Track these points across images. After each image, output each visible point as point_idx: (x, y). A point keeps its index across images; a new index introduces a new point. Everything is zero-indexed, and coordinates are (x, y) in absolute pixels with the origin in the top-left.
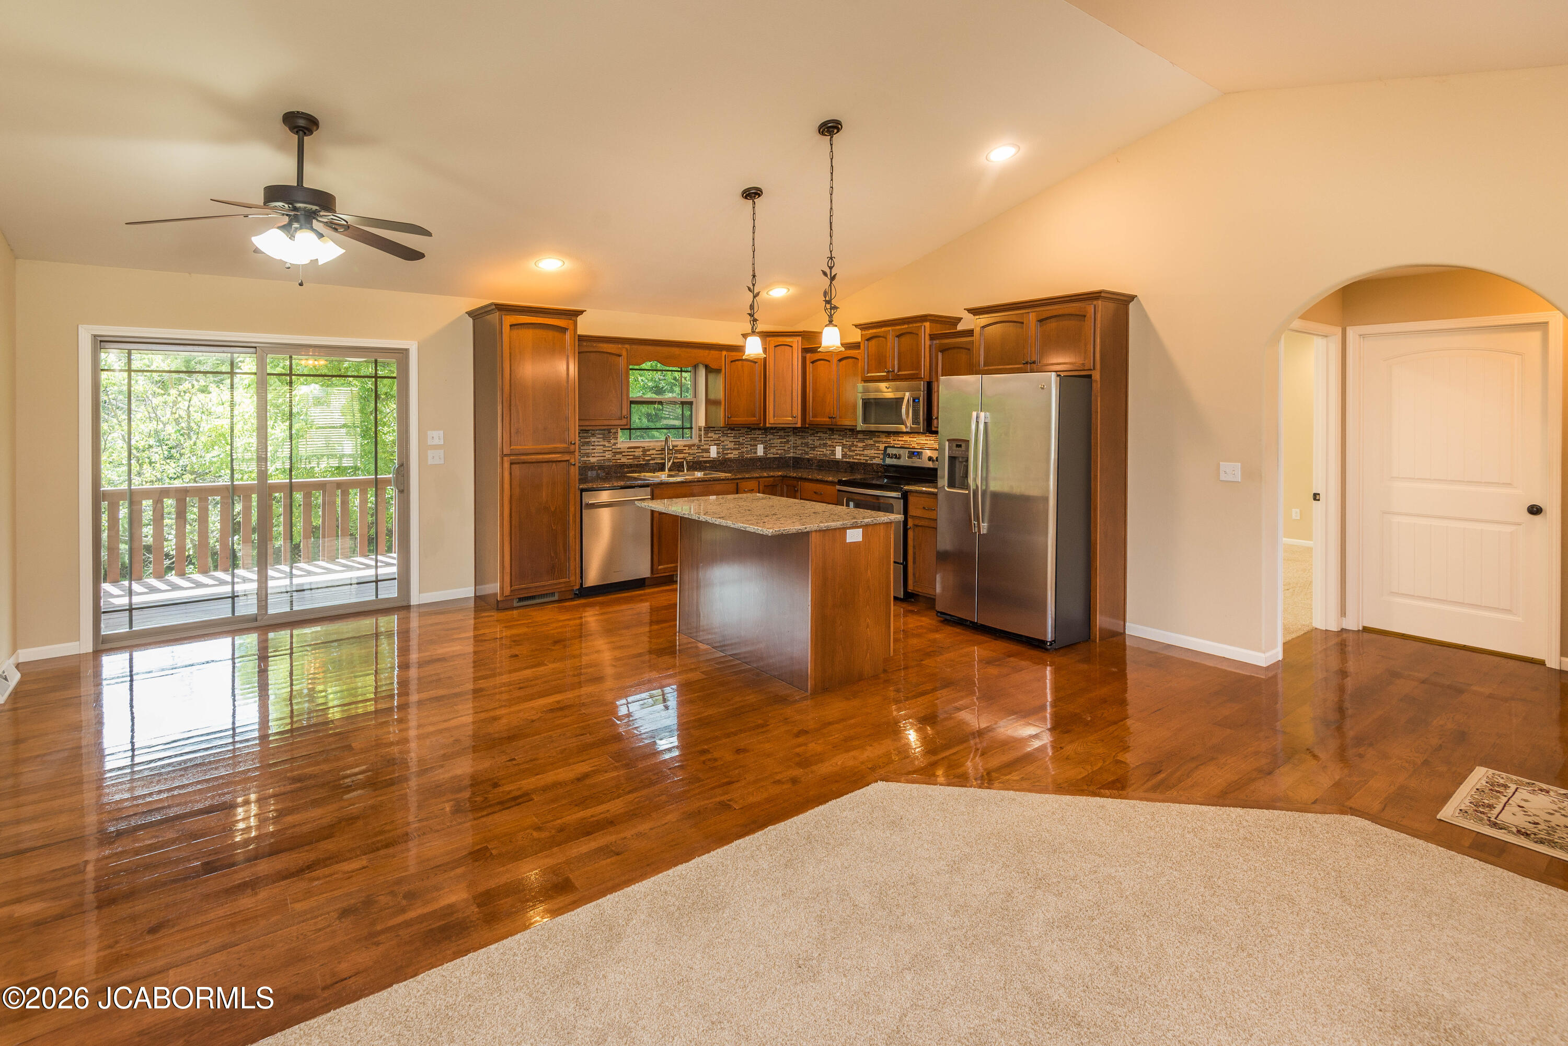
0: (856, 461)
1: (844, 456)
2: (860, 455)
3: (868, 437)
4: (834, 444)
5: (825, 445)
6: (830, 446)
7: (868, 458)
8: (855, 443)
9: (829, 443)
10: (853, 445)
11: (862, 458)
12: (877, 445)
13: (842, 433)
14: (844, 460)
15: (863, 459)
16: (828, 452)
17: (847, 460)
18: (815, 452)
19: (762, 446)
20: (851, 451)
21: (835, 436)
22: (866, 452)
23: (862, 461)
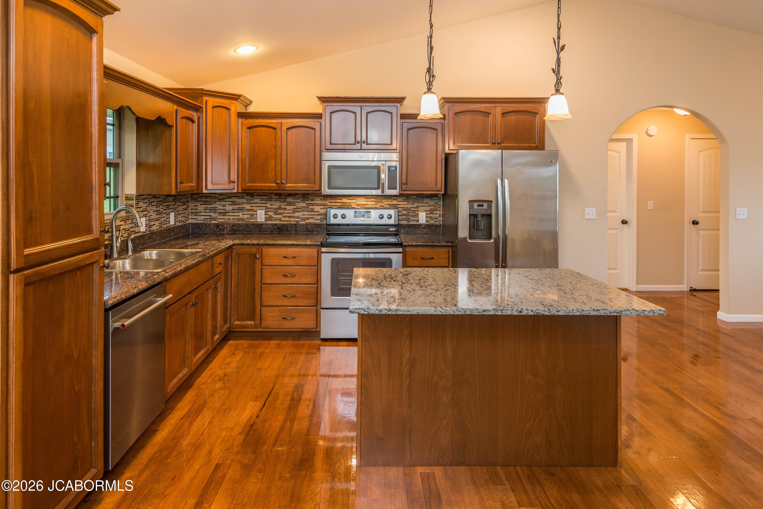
0: (285, 223)
1: (266, 219)
2: (290, 217)
3: (299, 201)
4: (255, 208)
5: (242, 209)
6: (249, 210)
7: (299, 219)
8: (283, 207)
9: (247, 207)
10: (280, 208)
11: (292, 219)
12: (311, 207)
13: (265, 197)
14: (269, 222)
15: (293, 221)
16: (246, 216)
17: (272, 222)
18: (226, 217)
19: (173, 213)
20: (276, 213)
21: (255, 201)
22: (297, 214)
23: (292, 222)
